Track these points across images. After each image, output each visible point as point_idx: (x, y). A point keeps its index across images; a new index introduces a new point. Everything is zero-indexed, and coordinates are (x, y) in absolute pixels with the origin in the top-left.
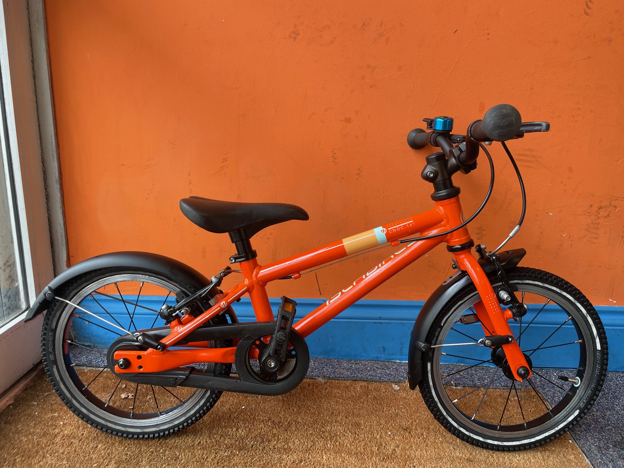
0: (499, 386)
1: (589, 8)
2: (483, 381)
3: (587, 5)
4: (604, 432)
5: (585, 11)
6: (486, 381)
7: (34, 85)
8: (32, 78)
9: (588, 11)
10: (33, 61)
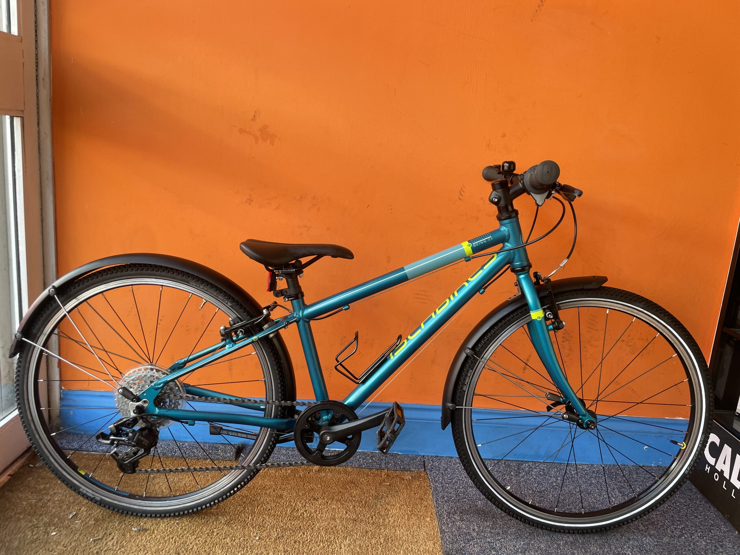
0: (398, 468)
1: (462, 196)
2: (388, 465)
3: (460, 193)
4: (459, 503)
5: (459, 197)
6: (390, 465)
7: (41, 226)
8: (40, 222)
9: (461, 197)
10: (42, 209)
